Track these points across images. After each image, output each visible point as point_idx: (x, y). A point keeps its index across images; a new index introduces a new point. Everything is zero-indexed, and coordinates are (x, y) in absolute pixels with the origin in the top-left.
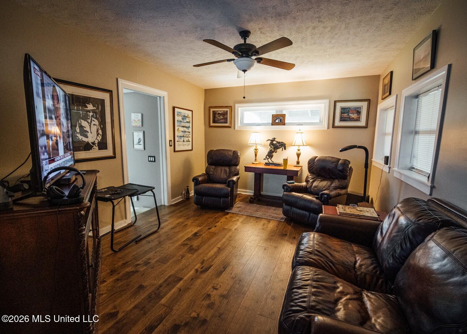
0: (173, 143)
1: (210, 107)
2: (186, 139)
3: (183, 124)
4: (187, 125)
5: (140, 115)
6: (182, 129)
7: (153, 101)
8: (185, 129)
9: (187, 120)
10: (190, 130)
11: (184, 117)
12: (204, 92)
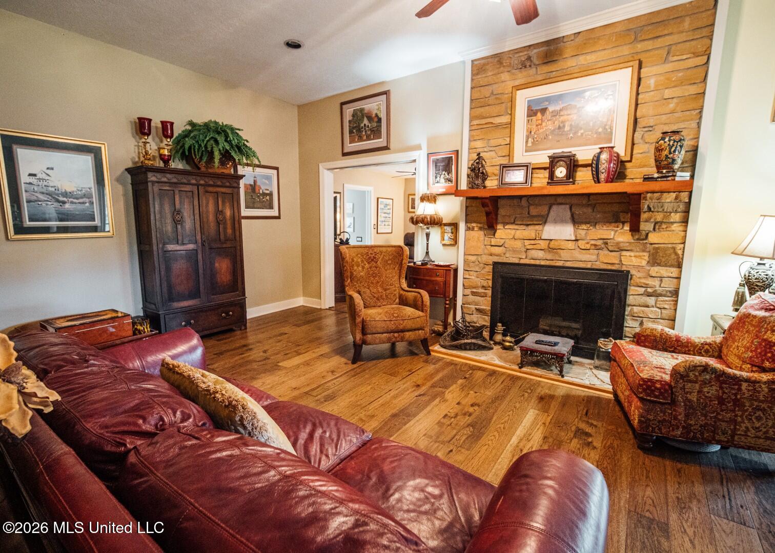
0: (377, 227)
1: (409, 195)
2: (387, 223)
3: (385, 211)
4: (388, 211)
5: (351, 204)
6: (385, 215)
7: (362, 195)
8: (386, 215)
9: (388, 207)
10: (391, 216)
11: (386, 205)
12: (404, 180)
